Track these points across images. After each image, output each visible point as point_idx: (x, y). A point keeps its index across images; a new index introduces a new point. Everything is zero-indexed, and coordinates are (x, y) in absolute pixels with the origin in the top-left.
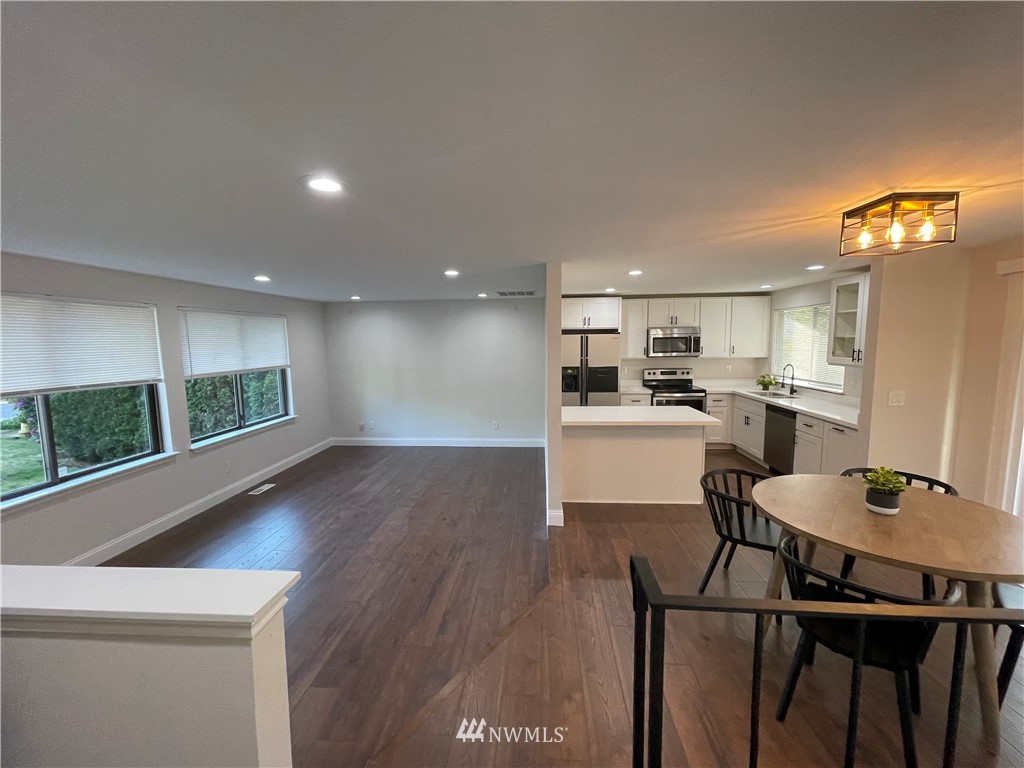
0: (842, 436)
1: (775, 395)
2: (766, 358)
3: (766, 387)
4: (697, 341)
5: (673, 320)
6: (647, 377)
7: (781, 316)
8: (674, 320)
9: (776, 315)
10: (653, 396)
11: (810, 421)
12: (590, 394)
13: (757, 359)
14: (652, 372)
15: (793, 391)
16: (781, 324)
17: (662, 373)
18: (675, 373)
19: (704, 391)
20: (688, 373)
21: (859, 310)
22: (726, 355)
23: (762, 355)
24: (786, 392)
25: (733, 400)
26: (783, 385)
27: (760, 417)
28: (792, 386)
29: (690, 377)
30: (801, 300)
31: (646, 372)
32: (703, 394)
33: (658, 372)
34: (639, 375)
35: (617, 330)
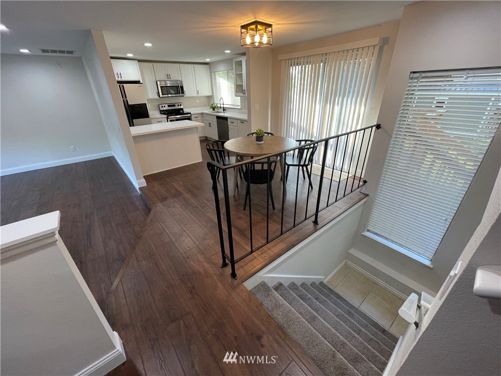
0: (243, 124)
1: (218, 112)
2: (212, 96)
3: (214, 110)
4: (182, 88)
5: (168, 76)
6: (161, 109)
7: (215, 75)
9: (213, 74)
10: (167, 118)
11: (233, 121)
12: (134, 120)
13: (208, 96)
14: (163, 105)
15: (224, 110)
16: (215, 79)
17: (168, 106)
18: (174, 106)
19: (190, 113)
20: (181, 105)
21: (243, 72)
22: (196, 95)
23: (210, 94)
24: (221, 110)
25: (203, 116)
26: (220, 107)
27: (214, 122)
28: (223, 107)
29: (182, 107)
31: (160, 106)
32: (190, 115)
33: (166, 106)
34: (157, 108)
35: (140, 82)
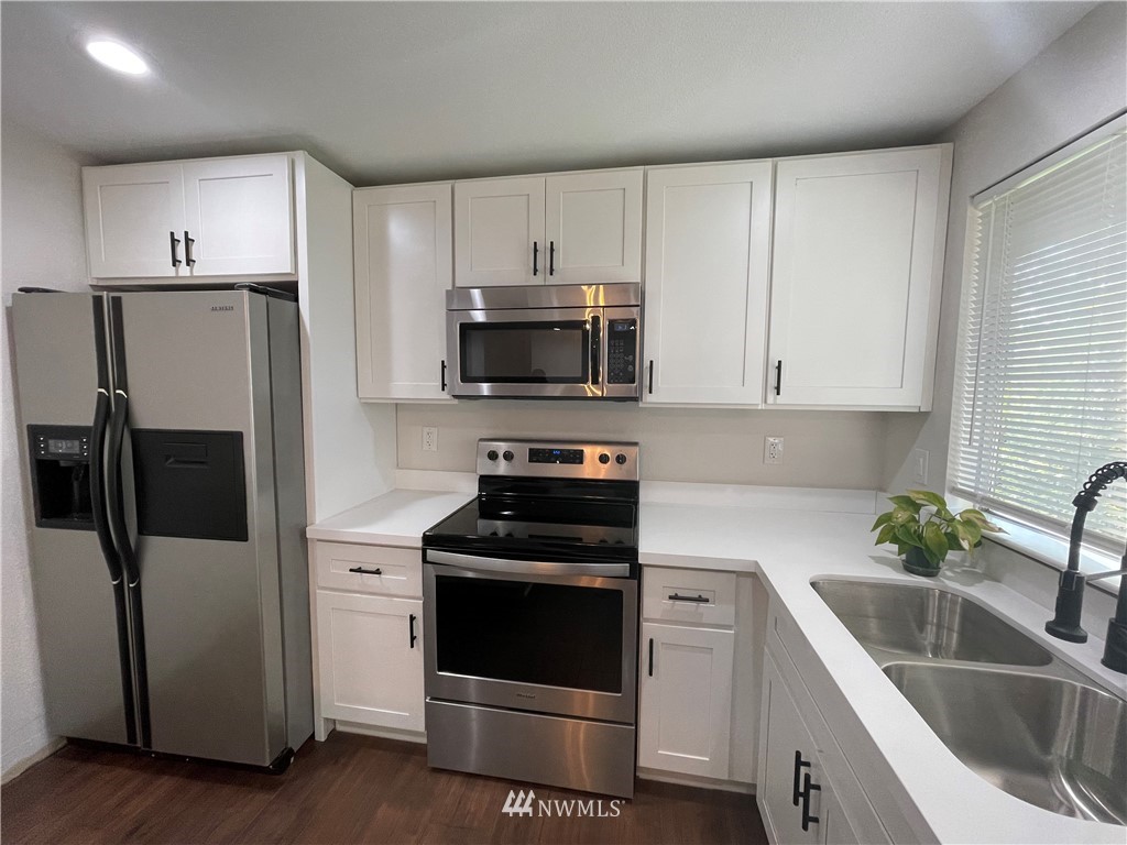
4: (626, 337)
5: (542, 256)
8: (545, 258)
14: (501, 447)
17: (536, 456)
18: (577, 458)
20: (621, 460)
29: (629, 473)
33: (522, 451)
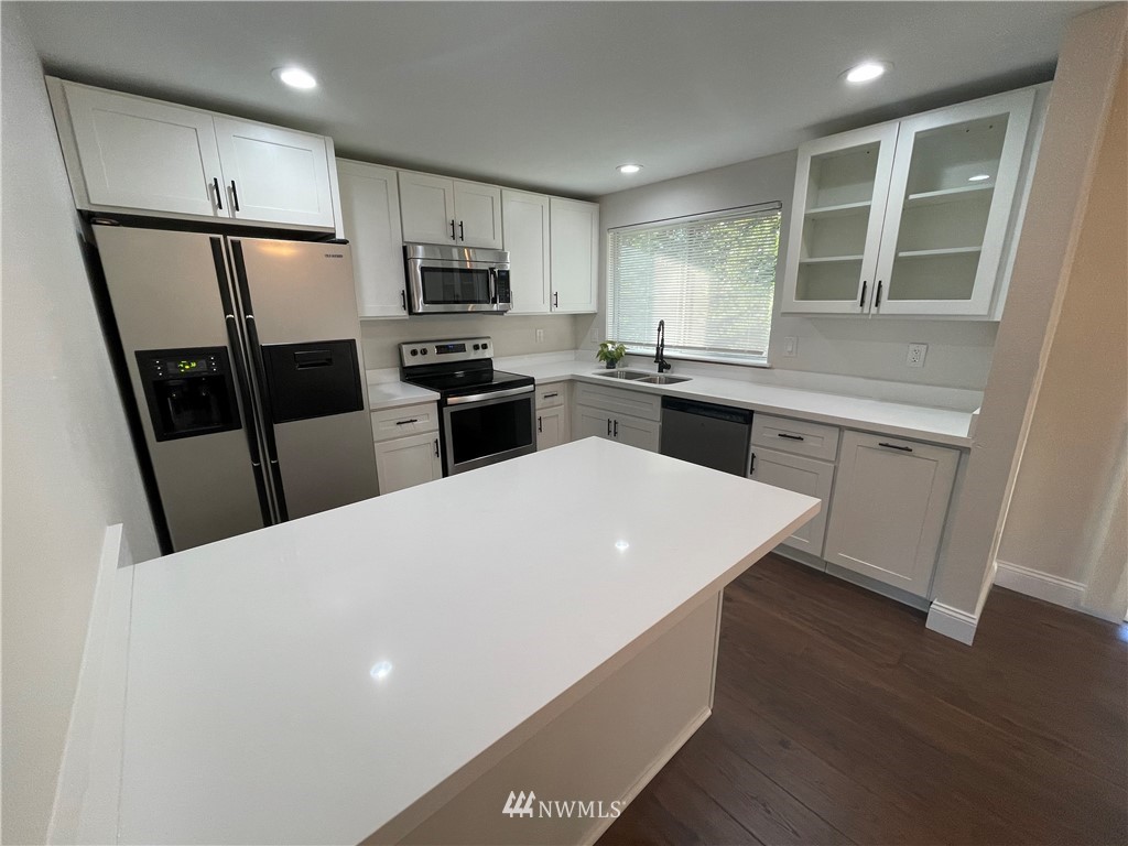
0: (903, 458)
1: (640, 375)
3: (611, 364)
4: (504, 279)
5: (456, 228)
6: (410, 361)
7: (615, 241)
8: (458, 230)
9: (609, 239)
10: (441, 404)
11: (798, 428)
12: (279, 429)
14: (418, 347)
15: (665, 367)
16: (616, 255)
17: (442, 350)
18: (462, 348)
19: (530, 381)
20: (485, 347)
21: (876, 204)
23: (589, 308)
25: (573, 390)
27: (644, 419)
29: (487, 354)
30: (673, 208)
31: (406, 349)
32: (531, 387)
33: (432, 348)
34: (393, 358)
35: (333, 235)
